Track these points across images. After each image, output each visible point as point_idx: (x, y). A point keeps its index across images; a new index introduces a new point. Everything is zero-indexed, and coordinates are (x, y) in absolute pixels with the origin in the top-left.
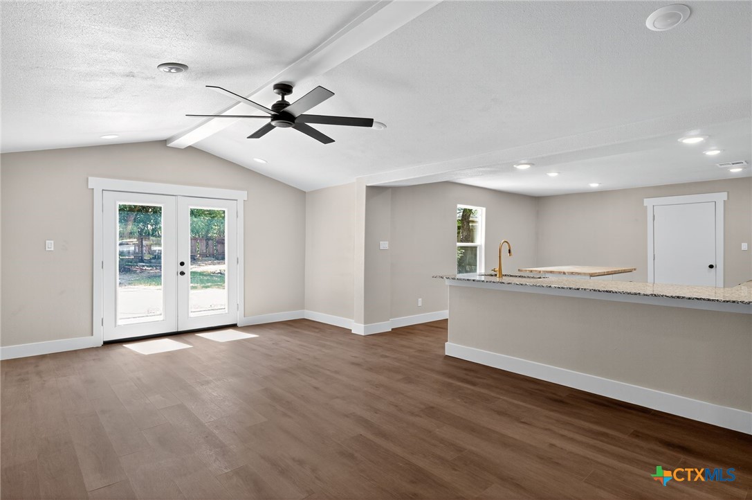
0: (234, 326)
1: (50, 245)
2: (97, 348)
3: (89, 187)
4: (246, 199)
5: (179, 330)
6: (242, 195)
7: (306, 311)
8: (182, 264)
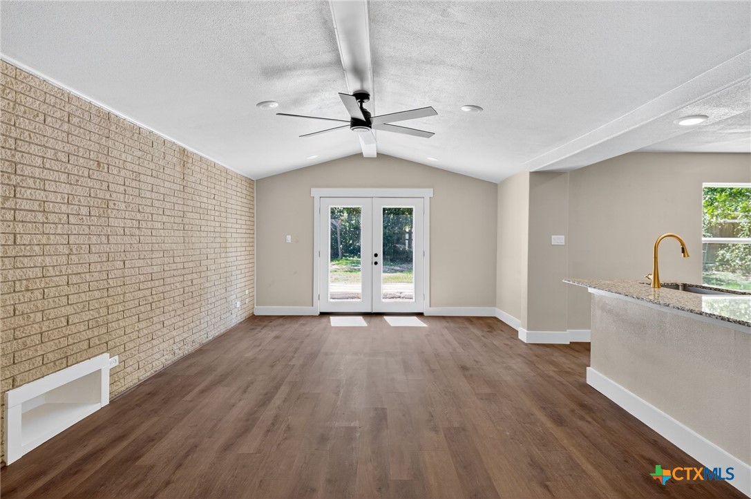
0: (420, 315)
1: (289, 238)
2: (315, 316)
3: (312, 196)
4: (432, 196)
5: (374, 311)
6: (428, 193)
7: (497, 309)
8: (376, 255)
